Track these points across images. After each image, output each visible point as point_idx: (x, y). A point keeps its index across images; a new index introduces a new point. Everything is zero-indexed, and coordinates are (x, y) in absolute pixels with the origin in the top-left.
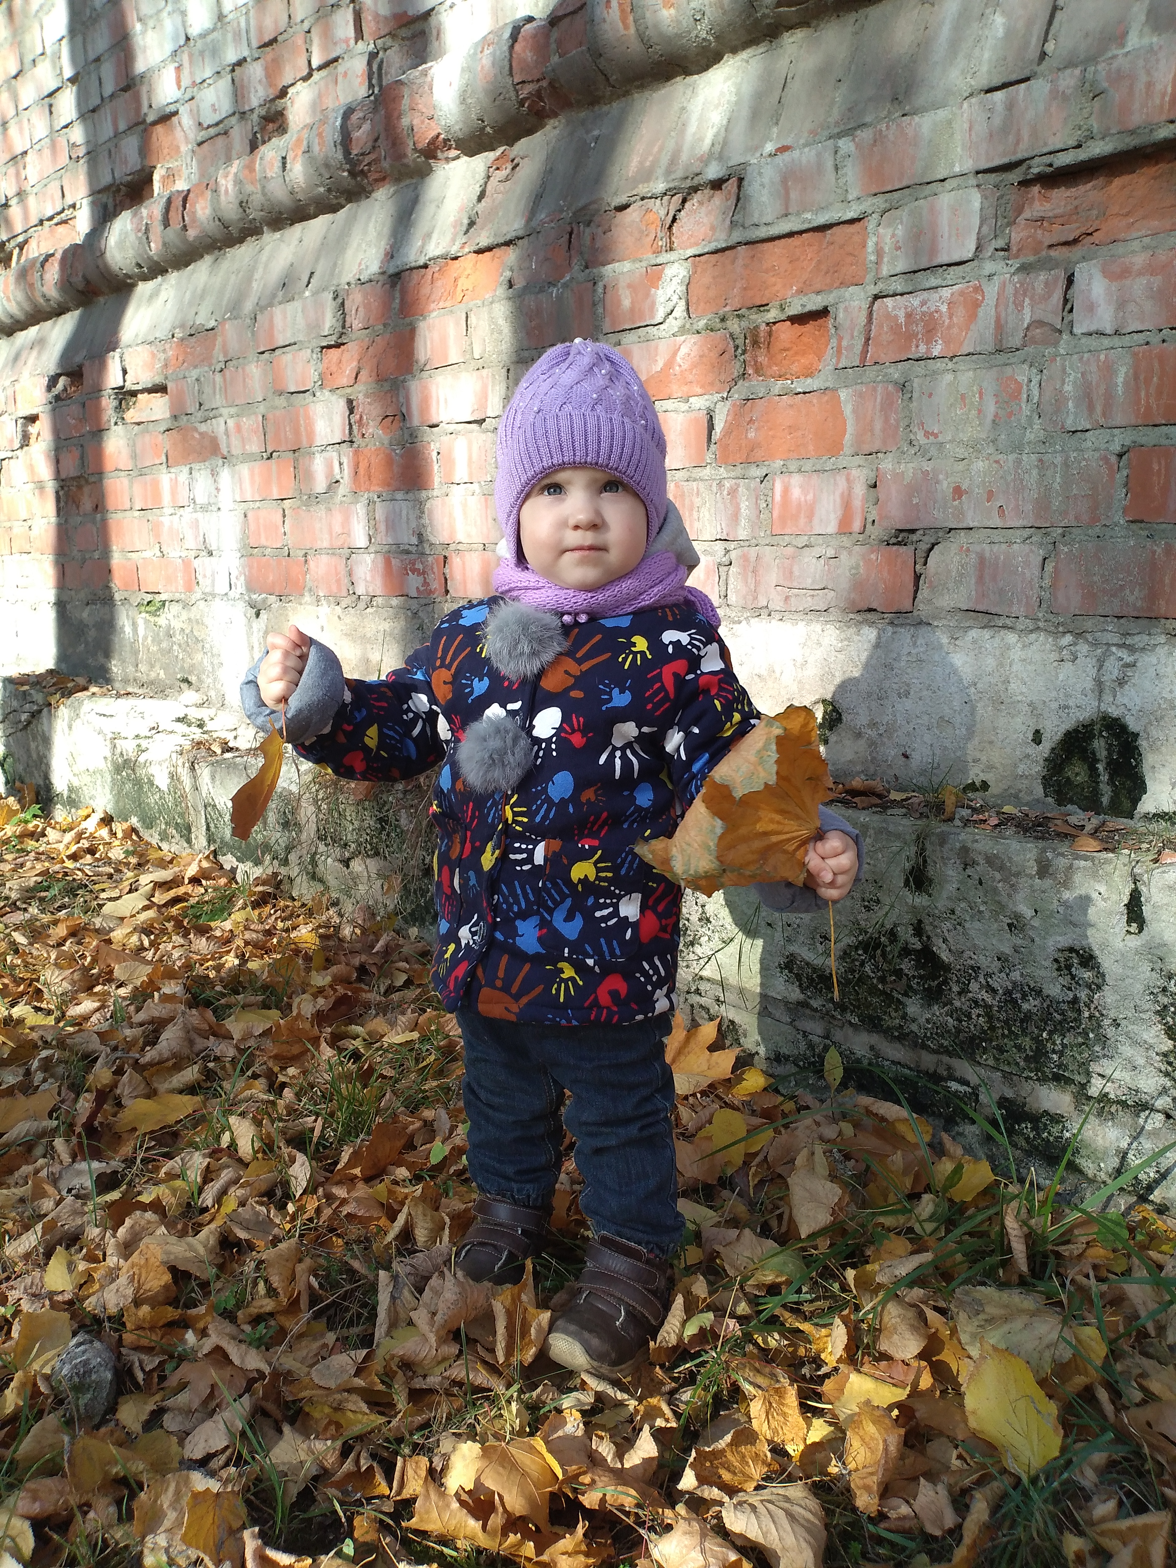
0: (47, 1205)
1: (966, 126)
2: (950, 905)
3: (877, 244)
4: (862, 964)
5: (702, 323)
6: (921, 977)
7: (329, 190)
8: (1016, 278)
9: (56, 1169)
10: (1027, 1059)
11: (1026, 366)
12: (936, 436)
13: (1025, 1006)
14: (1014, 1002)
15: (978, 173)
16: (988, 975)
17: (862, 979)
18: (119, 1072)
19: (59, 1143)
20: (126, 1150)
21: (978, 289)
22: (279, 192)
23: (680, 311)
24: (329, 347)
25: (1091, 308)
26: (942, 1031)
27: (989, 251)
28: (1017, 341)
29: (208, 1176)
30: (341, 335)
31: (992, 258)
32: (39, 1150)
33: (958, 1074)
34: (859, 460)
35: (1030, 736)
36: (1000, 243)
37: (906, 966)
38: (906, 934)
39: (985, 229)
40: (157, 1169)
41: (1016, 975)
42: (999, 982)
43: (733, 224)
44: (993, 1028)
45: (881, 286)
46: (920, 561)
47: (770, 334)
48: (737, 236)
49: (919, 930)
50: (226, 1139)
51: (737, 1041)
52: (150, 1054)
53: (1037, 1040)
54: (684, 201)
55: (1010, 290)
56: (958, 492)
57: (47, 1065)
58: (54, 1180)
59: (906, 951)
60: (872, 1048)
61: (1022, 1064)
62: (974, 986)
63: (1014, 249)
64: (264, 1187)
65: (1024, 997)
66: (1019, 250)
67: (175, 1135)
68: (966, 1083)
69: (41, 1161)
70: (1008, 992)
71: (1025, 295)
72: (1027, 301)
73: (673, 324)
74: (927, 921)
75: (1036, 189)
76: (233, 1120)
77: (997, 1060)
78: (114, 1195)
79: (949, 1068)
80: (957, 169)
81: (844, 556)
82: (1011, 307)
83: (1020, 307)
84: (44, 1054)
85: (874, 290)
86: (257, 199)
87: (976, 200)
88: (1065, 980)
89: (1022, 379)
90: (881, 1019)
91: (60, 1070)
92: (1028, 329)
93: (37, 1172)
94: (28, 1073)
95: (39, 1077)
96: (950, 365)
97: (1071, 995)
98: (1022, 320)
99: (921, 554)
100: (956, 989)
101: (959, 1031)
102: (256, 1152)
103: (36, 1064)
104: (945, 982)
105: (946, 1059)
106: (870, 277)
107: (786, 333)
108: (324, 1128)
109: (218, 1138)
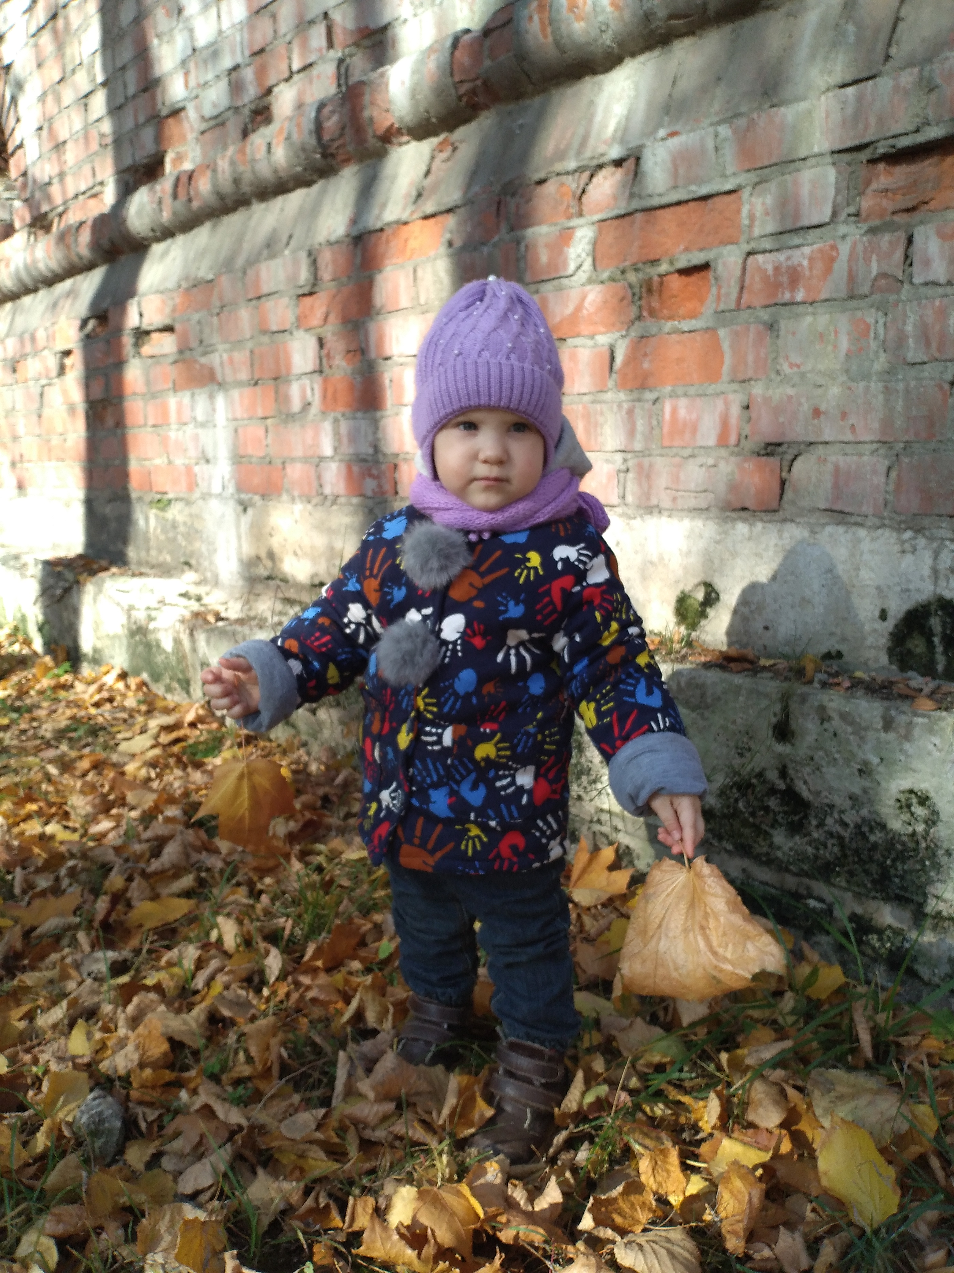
0: (71, 985)
1: (823, 115)
2: (810, 753)
3: (750, 211)
4: (736, 801)
5: (605, 275)
6: (785, 813)
7: (305, 169)
8: (865, 239)
9: (78, 956)
10: (874, 882)
11: (873, 310)
12: (798, 366)
13: (872, 838)
14: (863, 834)
15: (833, 153)
16: (842, 812)
17: (736, 814)
18: (130, 879)
19: (81, 936)
20: (135, 942)
21: (834, 247)
22: (264, 171)
23: (588, 265)
24: (304, 295)
25: (927, 263)
26: (801, 857)
27: (843, 216)
28: (866, 290)
29: (200, 964)
30: (314, 285)
31: (845, 222)
32: (65, 941)
33: (816, 893)
34: (735, 386)
35: (877, 614)
36: (852, 209)
37: (773, 803)
38: (773, 776)
39: (840, 199)
40: (159, 958)
41: (864, 812)
42: (851, 818)
43: (632, 195)
44: (845, 856)
45: (753, 245)
46: (786, 469)
47: (661, 284)
48: (636, 204)
49: (783, 773)
50: (214, 935)
51: (631, 863)
52: (155, 865)
53: (882, 865)
54: (592, 176)
55: (860, 248)
56: (817, 413)
57: (72, 873)
58: (77, 966)
59: (773, 791)
60: (744, 871)
61: (869, 885)
62: (829, 821)
63: (863, 214)
64: (244, 975)
65: (871, 830)
66: (868, 216)
67: (174, 931)
68: (821, 900)
69: (67, 951)
70: (858, 826)
71: (872, 252)
72: (874, 258)
73: (582, 276)
74: (790, 766)
75: (881, 166)
76: (220, 919)
77: (848, 882)
78: (124, 979)
79: (808, 888)
80: (816, 150)
81: (722, 465)
82: (861, 261)
83: (868, 261)
84: (71, 863)
85: (747, 248)
86: (247, 177)
87: (831, 174)
88: (906, 817)
89: (870, 320)
90: (750, 847)
91: (83, 877)
92: (875, 280)
93: (63, 958)
94: (57, 879)
95: (65, 882)
96: (810, 309)
97: (910, 829)
98: (870, 272)
99: (786, 463)
100: (814, 822)
101: (816, 857)
102: (238, 946)
103: (63, 871)
104: (806, 817)
105: (806, 881)
106: (744, 237)
107: (676, 283)
108: (293, 927)
109: (208, 934)
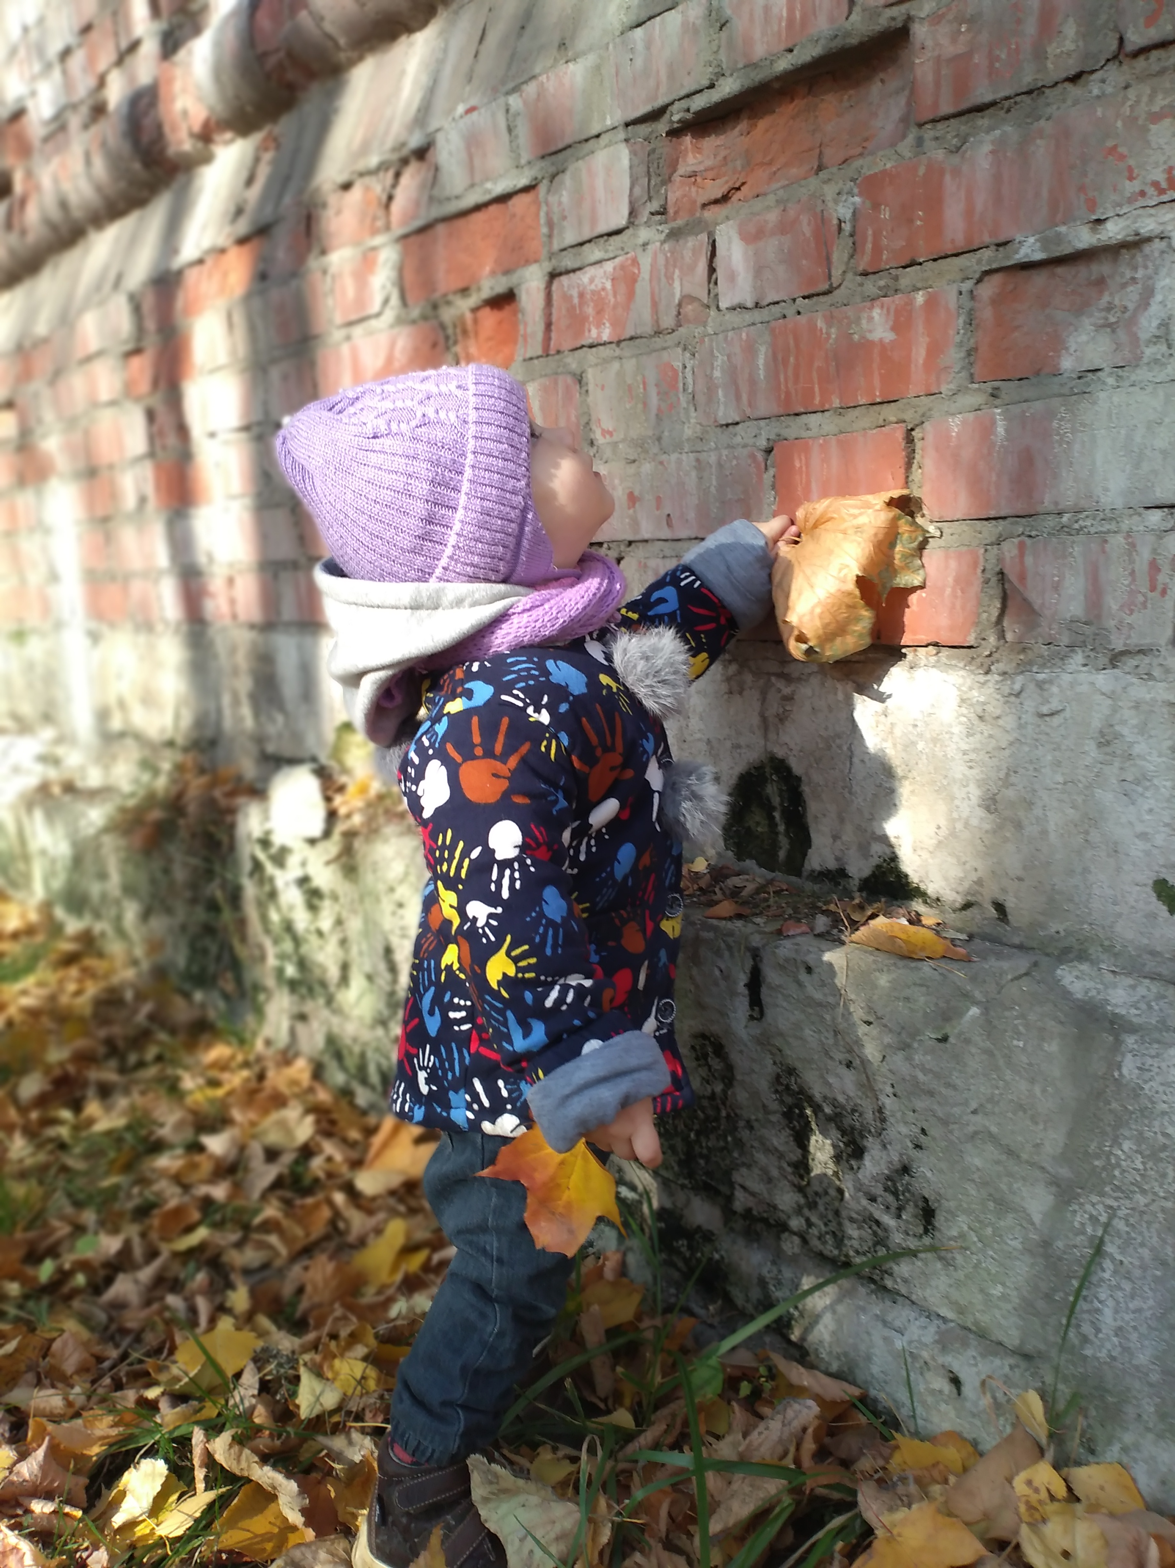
1: (613, 71)
3: (547, 214)
5: (415, 313)
7: (131, 186)
8: (666, 246)
11: (679, 350)
12: (611, 434)
15: (627, 125)
21: (635, 262)
22: (88, 189)
23: (395, 300)
24: (130, 354)
25: (732, 277)
27: (644, 216)
30: (139, 340)
31: (647, 224)
36: (655, 206)
39: (637, 191)
43: (431, 199)
45: (555, 263)
47: (474, 321)
48: (437, 212)
54: (398, 175)
55: (661, 261)
56: (632, 499)
63: (671, 211)
66: (676, 213)
71: (675, 266)
72: (677, 272)
73: (389, 315)
75: (688, 140)
80: (609, 122)
82: (663, 279)
83: (670, 278)
85: (547, 266)
86: (74, 199)
89: (678, 365)
92: (680, 305)
96: (618, 352)
106: (544, 253)
